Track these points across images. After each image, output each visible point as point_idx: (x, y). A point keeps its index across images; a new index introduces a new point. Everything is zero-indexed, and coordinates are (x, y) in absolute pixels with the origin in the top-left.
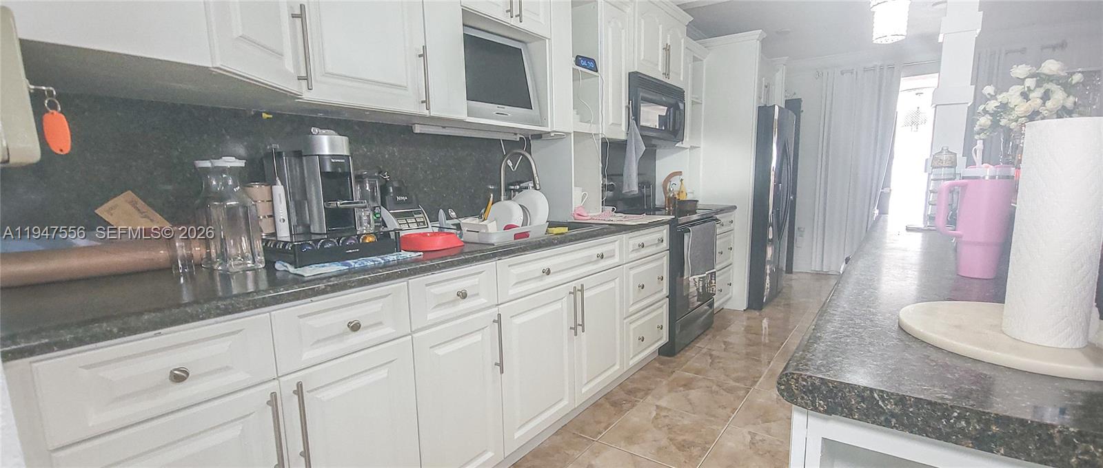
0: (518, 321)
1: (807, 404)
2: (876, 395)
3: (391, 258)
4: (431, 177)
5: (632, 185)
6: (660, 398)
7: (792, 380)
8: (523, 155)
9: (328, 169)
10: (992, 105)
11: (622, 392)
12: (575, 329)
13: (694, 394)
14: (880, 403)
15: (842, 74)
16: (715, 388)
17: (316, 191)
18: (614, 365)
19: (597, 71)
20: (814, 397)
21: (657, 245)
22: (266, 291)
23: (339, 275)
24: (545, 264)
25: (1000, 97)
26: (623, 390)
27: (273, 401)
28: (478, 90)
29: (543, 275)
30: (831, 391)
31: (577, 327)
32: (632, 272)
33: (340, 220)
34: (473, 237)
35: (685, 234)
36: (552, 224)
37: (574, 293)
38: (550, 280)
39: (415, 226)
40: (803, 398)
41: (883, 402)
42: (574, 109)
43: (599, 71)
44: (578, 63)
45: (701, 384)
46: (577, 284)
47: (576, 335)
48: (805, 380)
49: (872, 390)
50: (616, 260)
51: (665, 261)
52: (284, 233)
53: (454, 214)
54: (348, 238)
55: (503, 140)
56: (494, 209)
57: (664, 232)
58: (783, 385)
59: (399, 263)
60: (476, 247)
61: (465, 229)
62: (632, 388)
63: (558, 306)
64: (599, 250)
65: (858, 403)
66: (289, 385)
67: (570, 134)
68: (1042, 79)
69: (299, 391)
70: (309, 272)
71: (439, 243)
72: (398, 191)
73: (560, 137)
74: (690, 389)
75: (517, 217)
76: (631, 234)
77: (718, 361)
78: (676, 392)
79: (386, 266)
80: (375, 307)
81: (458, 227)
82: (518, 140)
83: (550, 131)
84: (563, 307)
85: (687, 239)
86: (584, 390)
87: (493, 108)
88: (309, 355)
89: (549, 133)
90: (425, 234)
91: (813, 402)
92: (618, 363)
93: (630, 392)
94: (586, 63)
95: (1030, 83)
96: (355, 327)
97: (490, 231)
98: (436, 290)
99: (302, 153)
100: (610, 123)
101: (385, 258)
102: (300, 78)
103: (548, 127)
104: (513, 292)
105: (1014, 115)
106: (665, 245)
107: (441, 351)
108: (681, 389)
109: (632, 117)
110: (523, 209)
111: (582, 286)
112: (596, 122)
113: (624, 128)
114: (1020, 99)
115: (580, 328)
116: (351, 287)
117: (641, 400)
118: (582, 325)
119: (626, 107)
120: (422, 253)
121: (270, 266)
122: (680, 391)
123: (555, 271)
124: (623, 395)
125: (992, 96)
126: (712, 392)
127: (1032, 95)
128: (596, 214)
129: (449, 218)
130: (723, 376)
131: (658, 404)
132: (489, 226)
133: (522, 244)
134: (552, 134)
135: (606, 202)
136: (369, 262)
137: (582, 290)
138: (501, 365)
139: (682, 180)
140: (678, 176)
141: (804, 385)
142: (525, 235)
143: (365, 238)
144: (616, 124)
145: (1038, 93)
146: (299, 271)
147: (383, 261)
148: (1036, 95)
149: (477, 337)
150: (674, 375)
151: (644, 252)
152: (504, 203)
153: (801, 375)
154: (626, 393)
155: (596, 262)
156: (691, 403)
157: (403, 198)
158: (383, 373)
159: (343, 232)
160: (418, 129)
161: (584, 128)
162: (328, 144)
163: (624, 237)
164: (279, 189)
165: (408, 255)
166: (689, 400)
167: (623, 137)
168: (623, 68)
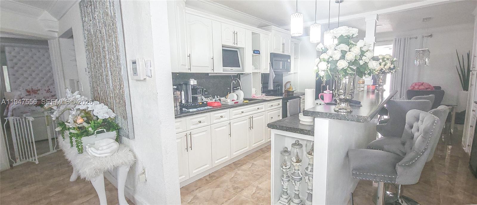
0: (235, 124)
3: (206, 108)
5: (271, 87)
8: (238, 80)
9: (192, 88)
17: (190, 92)
18: (263, 140)
19: (260, 54)
21: (278, 105)
22: (179, 115)
23: (197, 111)
24: (242, 110)
27: (186, 135)
28: (226, 64)
29: (241, 113)
31: (251, 127)
32: (269, 113)
33: (195, 99)
34: (224, 103)
35: (288, 102)
36: (245, 99)
37: (250, 118)
38: (243, 114)
39: (210, 100)
42: (253, 65)
44: (254, 52)
46: (251, 116)
47: (250, 129)
50: (263, 110)
51: (281, 111)
52: (183, 102)
54: (196, 104)
55: (232, 76)
56: (229, 95)
57: (280, 102)
59: (208, 109)
60: (225, 106)
61: (222, 101)
63: (245, 121)
64: (258, 107)
66: (188, 133)
67: (251, 73)
69: (190, 134)
70: (191, 110)
71: (216, 104)
72: (206, 91)
73: (248, 74)
75: (235, 98)
76: (268, 102)
79: (205, 109)
80: (204, 118)
81: (220, 100)
82: (237, 75)
84: (247, 122)
85: (288, 104)
86: (253, 145)
87: (230, 68)
88: (192, 127)
89: (245, 73)
90: (212, 102)
92: (264, 139)
94: (256, 52)
96: (200, 122)
97: (228, 102)
98: (216, 115)
99: (187, 84)
100: (264, 69)
102: (189, 69)
103: (244, 72)
104: (234, 117)
106: (281, 105)
107: (216, 130)
109: (271, 67)
110: (237, 95)
111: (253, 116)
112: (260, 69)
113: (269, 70)
115: (252, 128)
116: (200, 114)
118: (252, 127)
120: (212, 107)
121: (181, 109)
123: (245, 112)
124: (265, 149)
128: (259, 96)
129: (218, 98)
132: (228, 100)
133: (236, 105)
135: (263, 92)
136: (202, 108)
137: (252, 118)
138: (230, 135)
139: (290, 84)
142: (237, 102)
143: (200, 103)
144: (266, 69)
145: (383, 64)
146: (188, 110)
149: (225, 127)
151: (273, 108)
152: (232, 94)
155: (257, 110)
157: (207, 93)
158: (204, 133)
159: (195, 102)
160: (210, 75)
161: (256, 71)
162: (193, 82)
163: (266, 103)
164: (183, 93)
165: (209, 107)
167: (269, 73)
168: (268, 52)
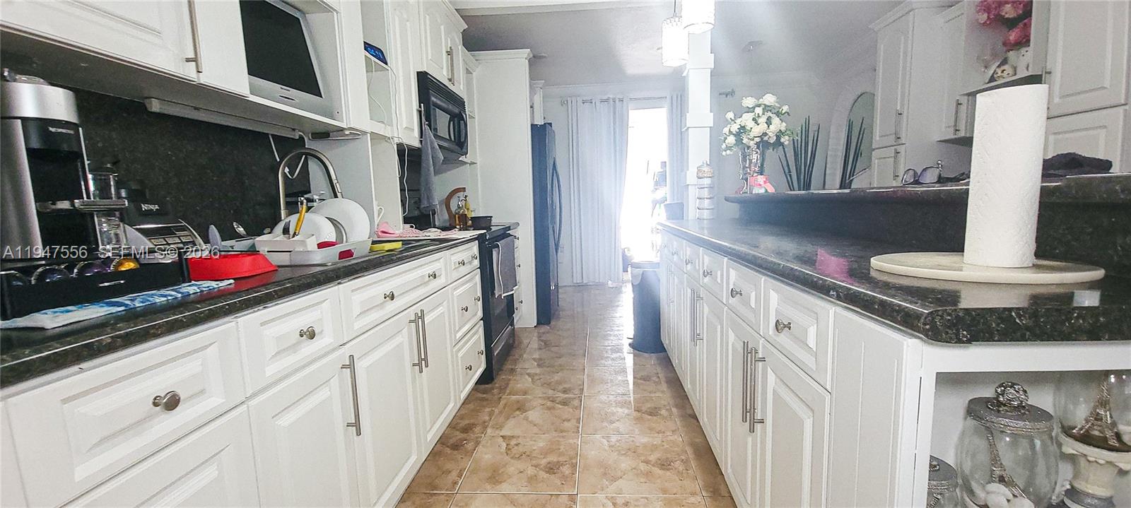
0: (364, 363)
1: (951, 338)
2: (1013, 314)
4: (175, 181)
5: (431, 199)
6: (501, 427)
7: (937, 317)
10: (735, 128)
11: (458, 433)
12: (419, 364)
13: (533, 415)
14: (1017, 320)
15: (583, 103)
16: (549, 404)
19: (387, 64)
20: (958, 330)
21: (471, 263)
24: (387, 288)
25: (738, 121)
26: (457, 430)
28: (258, 65)
29: (384, 302)
30: (973, 319)
31: (422, 362)
32: (456, 293)
35: (493, 250)
37: (415, 321)
38: (393, 306)
40: (947, 333)
41: (1020, 318)
43: (389, 65)
44: (367, 50)
45: (535, 403)
46: (417, 309)
47: (421, 371)
48: (949, 315)
49: (1010, 310)
50: (443, 280)
51: (478, 280)
53: (242, 229)
55: (272, 135)
57: (474, 248)
58: (928, 324)
60: (293, 273)
62: (465, 425)
63: (399, 338)
64: (428, 269)
65: (998, 325)
67: (367, 133)
68: (767, 108)
73: (356, 134)
74: (526, 411)
76: (452, 251)
77: (538, 378)
78: (514, 417)
82: (297, 138)
83: (345, 127)
84: (405, 339)
85: (495, 255)
87: (278, 90)
89: (344, 130)
91: (957, 334)
92: (453, 399)
93: (466, 430)
94: (375, 52)
95: (759, 110)
96: (169, 404)
98: (273, 331)
100: (404, 127)
101: (181, 291)
103: (342, 120)
104: (358, 325)
105: (752, 135)
106: (477, 263)
107: (283, 421)
108: (518, 412)
109: (424, 124)
110: (332, 223)
111: (422, 311)
112: (390, 123)
113: (416, 133)
114: (753, 122)
115: (424, 364)
116: (156, 336)
117: (483, 435)
118: (426, 360)
119: (418, 110)
120: (232, 281)
122: (518, 415)
123: (399, 293)
124: (460, 436)
125: (732, 120)
126: (549, 409)
127: (760, 121)
128: (399, 232)
130: (550, 391)
131: (501, 434)
134: (347, 132)
135: (406, 220)
137: (422, 316)
138: (357, 425)
139: (466, 196)
140: (462, 193)
141: (949, 320)
142: (347, 253)
143: (120, 264)
144: (410, 129)
147: (180, 295)
148: (763, 120)
150: (502, 402)
153: (946, 310)
154: (461, 432)
156: (535, 425)
157: (151, 207)
158: (210, 473)
161: (380, 129)
162: (39, 95)
163: (447, 253)
165: (211, 285)
166: (531, 422)
167: (417, 145)
168: (412, 68)
